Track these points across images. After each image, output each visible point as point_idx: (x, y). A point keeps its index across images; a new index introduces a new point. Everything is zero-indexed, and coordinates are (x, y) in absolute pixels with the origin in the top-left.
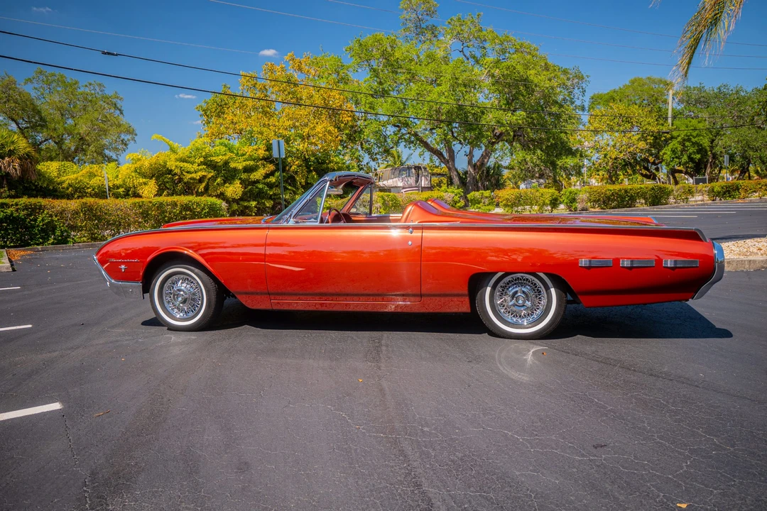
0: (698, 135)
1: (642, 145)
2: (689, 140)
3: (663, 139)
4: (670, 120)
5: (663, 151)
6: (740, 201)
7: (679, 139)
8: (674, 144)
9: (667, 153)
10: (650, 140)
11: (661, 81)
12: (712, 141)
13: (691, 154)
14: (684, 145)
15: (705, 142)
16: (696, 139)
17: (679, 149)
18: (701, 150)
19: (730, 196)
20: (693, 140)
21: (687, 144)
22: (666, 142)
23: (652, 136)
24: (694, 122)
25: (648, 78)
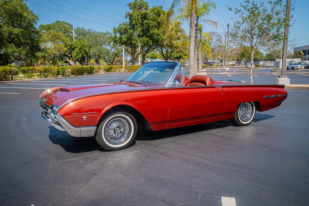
0: (85, 47)
1: (65, 49)
2: (82, 49)
3: (73, 47)
4: (74, 40)
5: (73, 52)
6: (113, 73)
7: (78, 48)
8: (77, 50)
9: (74, 53)
10: (68, 47)
11: (67, 24)
12: (89, 50)
13: (83, 54)
14: (80, 50)
15: (87, 50)
16: (84, 48)
17: (79, 52)
18: (86, 53)
19: (110, 71)
20: (84, 49)
21: (81, 50)
22: (74, 49)
23: (69, 46)
24: (83, 42)
25: (63, 22)
